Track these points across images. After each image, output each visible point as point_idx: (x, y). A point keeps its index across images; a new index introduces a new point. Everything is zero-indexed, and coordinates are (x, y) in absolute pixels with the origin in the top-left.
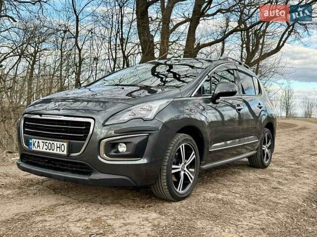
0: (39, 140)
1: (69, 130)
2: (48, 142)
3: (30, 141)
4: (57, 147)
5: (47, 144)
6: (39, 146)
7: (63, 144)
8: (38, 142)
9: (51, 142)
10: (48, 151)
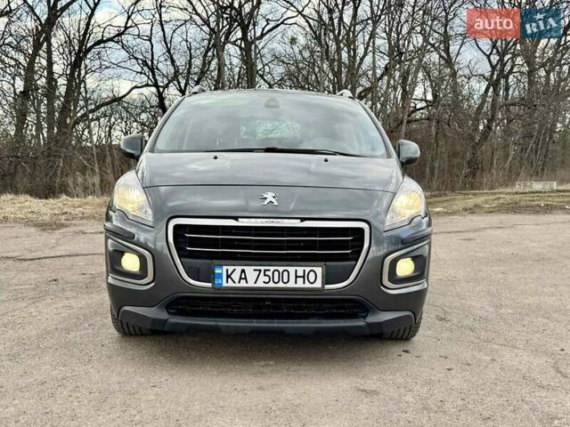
0: (244, 268)
1: (318, 245)
2: (272, 268)
3: (217, 271)
4: (297, 277)
5: (270, 273)
6: (245, 278)
7: (311, 271)
8: (243, 271)
9: (281, 269)
10: (271, 285)
